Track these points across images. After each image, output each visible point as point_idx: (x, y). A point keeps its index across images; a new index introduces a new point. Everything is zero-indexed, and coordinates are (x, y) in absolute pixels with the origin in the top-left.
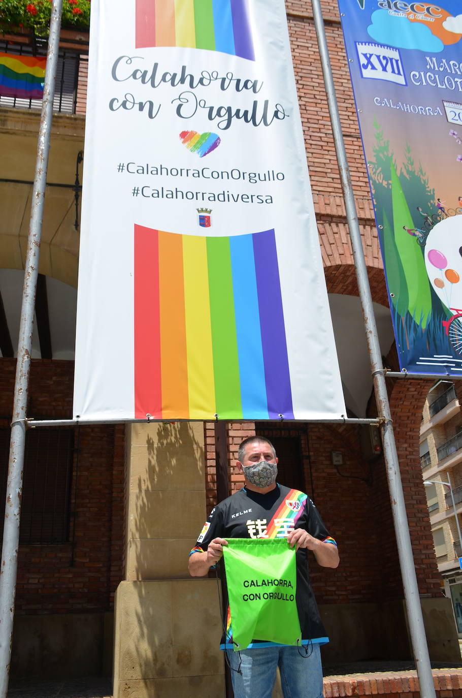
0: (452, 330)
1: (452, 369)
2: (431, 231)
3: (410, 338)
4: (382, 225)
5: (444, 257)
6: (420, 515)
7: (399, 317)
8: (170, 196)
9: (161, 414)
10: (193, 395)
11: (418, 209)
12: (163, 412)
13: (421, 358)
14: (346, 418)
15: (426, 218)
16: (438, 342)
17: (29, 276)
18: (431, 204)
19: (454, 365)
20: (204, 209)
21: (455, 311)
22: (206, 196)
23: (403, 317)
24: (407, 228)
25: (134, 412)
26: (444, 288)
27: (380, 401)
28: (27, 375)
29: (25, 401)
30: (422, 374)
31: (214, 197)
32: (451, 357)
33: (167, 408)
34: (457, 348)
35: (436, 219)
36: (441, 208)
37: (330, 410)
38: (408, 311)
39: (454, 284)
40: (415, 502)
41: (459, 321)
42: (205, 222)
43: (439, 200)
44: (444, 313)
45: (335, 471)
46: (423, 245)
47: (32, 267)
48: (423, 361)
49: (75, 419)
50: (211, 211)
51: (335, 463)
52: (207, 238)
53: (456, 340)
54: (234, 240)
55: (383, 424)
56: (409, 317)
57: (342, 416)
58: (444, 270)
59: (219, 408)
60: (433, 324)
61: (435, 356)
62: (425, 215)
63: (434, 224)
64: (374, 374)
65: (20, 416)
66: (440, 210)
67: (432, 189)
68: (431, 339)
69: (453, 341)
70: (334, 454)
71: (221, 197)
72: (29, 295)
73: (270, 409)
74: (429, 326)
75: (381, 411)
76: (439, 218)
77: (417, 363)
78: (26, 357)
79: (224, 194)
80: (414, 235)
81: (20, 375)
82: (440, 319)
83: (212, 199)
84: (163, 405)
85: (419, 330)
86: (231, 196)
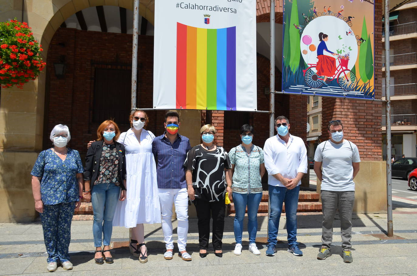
0: (307, 74)
1: (303, 91)
2: (307, 26)
3: (288, 77)
4: (286, 22)
5: (311, 38)
6: (302, 122)
7: (285, 67)
8: (192, 8)
9: (186, 107)
10: (198, 100)
11: (303, 14)
12: (187, 106)
13: (291, 86)
14: (257, 110)
15: (306, 19)
16: (299, 79)
17: (135, 48)
18: (311, 10)
19: (305, 89)
20: (207, 15)
21: (310, 65)
22: (208, 8)
23: (287, 68)
24: (295, 25)
25: (176, 106)
26: (307, 55)
27: (271, 104)
28: (136, 91)
29: (136, 101)
30: (291, 93)
31: (212, 9)
32: (304, 86)
33: (188, 104)
34: (307, 82)
35: (312, 18)
36: (315, 12)
37: (251, 107)
38: (289, 65)
39: (313, 52)
40: (301, 116)
41: (311, 70)
42: (207, 21)
43: (315, 7)
44: (305, 66)
45: (265, 97)
46: (301, 34)
47: (136, 44)
48: (292, 87)
49: (154, 108)
50: (210, 16)
51: (266, 93)
52: (207, 29)
53: (307, 78)
54: (219, 31)
55: (271, 114)
56: (289, 68)
57: (255, 110)
58: (309, 45)
59: (208, 105)
60: (298, 72)
61: (297, 85)
62: (306, 17)
63: (309, 21)
64: (271, 93)
65: (134, 107)
66: (314, 13)
67: (313, 2)
68: (297, 78)
69: (306, 79)
70: (266, 89)
71: (215, 9)
72: (135, 57)
73: (227, 106)
74: (296, 72)
75: (271, 108)
76: (313, 18)
77: (289, 88)
78: (135, 84)
79: (216, 7)
80: (298, 28)
81: (133, 91)
82: (302, 69)
83: (211, 9)
84: (187, 103)
85: (292, 74)
86: (219, 8)
